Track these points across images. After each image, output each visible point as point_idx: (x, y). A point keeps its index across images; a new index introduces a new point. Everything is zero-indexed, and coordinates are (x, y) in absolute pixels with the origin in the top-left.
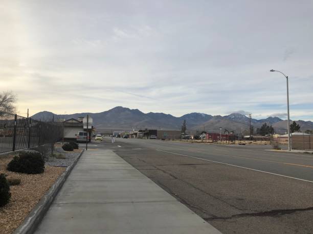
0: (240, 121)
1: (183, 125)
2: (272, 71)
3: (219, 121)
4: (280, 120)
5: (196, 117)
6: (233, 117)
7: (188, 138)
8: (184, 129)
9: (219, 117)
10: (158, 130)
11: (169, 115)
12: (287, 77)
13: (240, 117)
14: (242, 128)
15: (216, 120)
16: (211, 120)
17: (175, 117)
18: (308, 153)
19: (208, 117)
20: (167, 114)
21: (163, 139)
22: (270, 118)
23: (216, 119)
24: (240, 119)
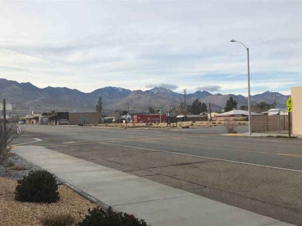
0: (164, 96)
1: (98, 104)
2: (233, 41)
3: (140, 97)
4: (209, 94)
5: (111, 91)
6: (157, 92)
7: (110, 121)
8: (99, 108)
9: (139, 92)
10: (70, 112)
11: (75, 91)
12: (248, 49)
13: (164, 91)
14: (165, 107)
15: (137, 96)
16: (130, 96)
17: (83, 93)
18: (272, 137)
19: (126, 92)
20: (73, 89)
21: (80, 125)
22: (198, 92)
23: (136, 95)
24: (164, 94)
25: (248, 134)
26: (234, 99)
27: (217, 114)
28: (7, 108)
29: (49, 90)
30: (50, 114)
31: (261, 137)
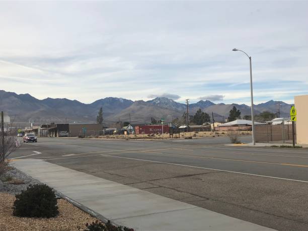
0: (166, 106)
1: (98, 115)
2: (235, 50)
3: (142, 108)
4: (212, 104)
5: (112, 103)
6: (159, 102)
7: (111, 133)
8: (100, 119)
9: (141, 102)
10: (70, 124)
11: (75, 102)
12: (250, 58)
13: (166, 101)
14: (167, 117)
15: (138, 107)
16: (132, 107)
17: (83, 104)
19: (127, 103)
20: (73, 100)
21: (80, 137)
22: (201, 102)
23: (137, 105)
24: (166, 104)
25: (252, 144)
26: (237, 109)
27: (220, 124)
28: (5, 121)
29: (49, 101)
30: (49, 126)
31: (265, 147)
